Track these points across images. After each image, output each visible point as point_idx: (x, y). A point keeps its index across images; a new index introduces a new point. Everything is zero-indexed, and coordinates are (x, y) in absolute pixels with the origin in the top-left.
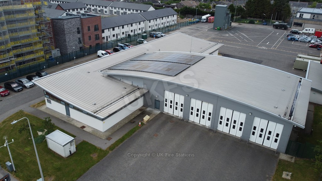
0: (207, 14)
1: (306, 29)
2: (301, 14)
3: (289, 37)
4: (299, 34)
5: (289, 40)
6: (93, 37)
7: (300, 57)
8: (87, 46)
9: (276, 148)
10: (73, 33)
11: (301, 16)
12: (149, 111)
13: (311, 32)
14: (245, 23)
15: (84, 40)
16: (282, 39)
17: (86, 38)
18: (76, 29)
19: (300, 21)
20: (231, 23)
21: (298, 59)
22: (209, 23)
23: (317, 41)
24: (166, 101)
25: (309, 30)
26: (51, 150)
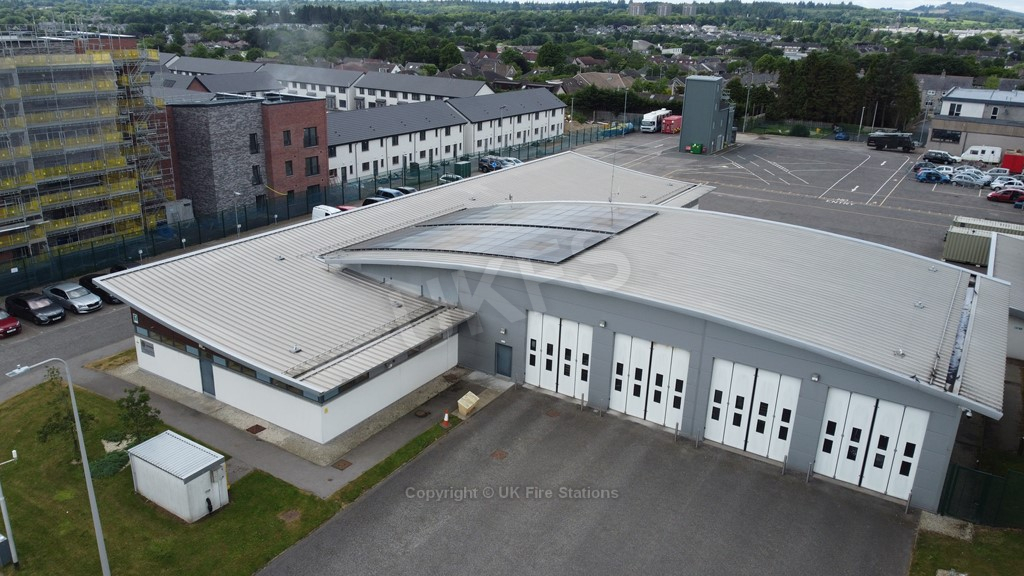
0: (658, 107)
1: (974, 148)
2: (952, 106)
3: (922, 172)
4: (951, 163)
5: (921, 181)
6: (300, 165)
7: (963, 225)
8: (280, 193)
9: (906, 496)
10: (238, 149)
11: (954, 112)
12: (476, 381)
13: (988, 158)
14: (779, 134)
15: (269, 173)
16: (899, 176)
17: (278, 167)
18: (247, 138)
19: (951, 126)
20: (734, 133)
21: (956, 230)
22: (664, 136)
23: (1012, 184)
24: (533, 348)
25: (983, 152)
26: (144, 499)
